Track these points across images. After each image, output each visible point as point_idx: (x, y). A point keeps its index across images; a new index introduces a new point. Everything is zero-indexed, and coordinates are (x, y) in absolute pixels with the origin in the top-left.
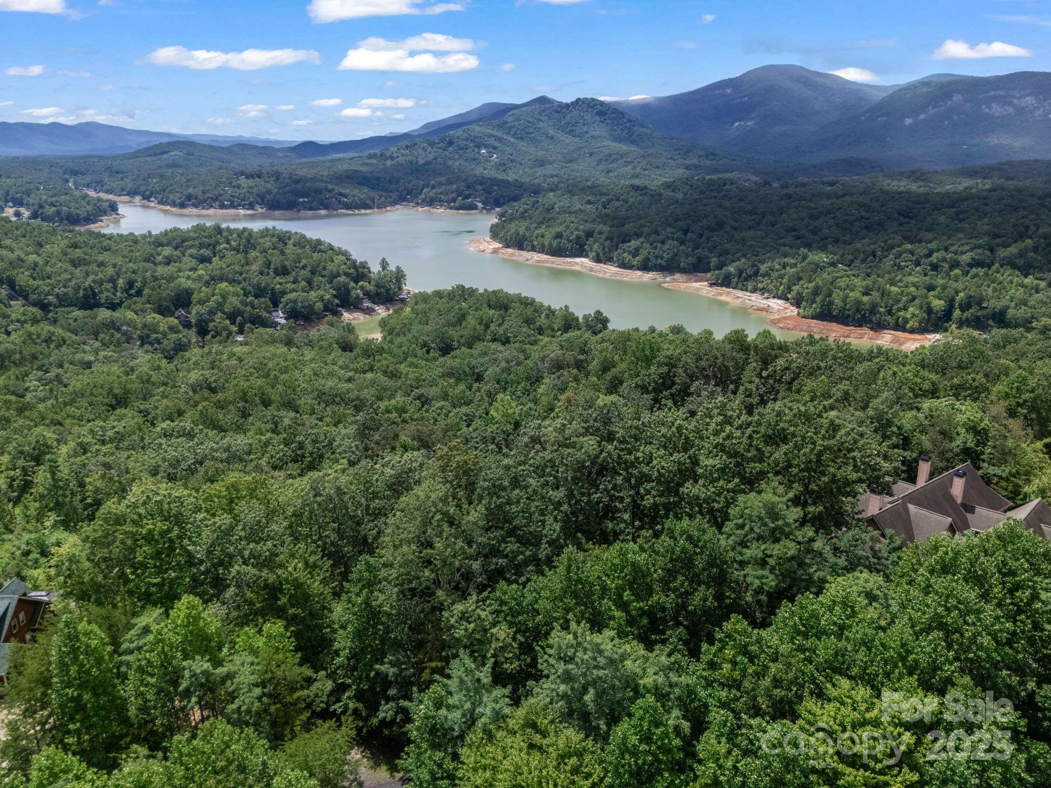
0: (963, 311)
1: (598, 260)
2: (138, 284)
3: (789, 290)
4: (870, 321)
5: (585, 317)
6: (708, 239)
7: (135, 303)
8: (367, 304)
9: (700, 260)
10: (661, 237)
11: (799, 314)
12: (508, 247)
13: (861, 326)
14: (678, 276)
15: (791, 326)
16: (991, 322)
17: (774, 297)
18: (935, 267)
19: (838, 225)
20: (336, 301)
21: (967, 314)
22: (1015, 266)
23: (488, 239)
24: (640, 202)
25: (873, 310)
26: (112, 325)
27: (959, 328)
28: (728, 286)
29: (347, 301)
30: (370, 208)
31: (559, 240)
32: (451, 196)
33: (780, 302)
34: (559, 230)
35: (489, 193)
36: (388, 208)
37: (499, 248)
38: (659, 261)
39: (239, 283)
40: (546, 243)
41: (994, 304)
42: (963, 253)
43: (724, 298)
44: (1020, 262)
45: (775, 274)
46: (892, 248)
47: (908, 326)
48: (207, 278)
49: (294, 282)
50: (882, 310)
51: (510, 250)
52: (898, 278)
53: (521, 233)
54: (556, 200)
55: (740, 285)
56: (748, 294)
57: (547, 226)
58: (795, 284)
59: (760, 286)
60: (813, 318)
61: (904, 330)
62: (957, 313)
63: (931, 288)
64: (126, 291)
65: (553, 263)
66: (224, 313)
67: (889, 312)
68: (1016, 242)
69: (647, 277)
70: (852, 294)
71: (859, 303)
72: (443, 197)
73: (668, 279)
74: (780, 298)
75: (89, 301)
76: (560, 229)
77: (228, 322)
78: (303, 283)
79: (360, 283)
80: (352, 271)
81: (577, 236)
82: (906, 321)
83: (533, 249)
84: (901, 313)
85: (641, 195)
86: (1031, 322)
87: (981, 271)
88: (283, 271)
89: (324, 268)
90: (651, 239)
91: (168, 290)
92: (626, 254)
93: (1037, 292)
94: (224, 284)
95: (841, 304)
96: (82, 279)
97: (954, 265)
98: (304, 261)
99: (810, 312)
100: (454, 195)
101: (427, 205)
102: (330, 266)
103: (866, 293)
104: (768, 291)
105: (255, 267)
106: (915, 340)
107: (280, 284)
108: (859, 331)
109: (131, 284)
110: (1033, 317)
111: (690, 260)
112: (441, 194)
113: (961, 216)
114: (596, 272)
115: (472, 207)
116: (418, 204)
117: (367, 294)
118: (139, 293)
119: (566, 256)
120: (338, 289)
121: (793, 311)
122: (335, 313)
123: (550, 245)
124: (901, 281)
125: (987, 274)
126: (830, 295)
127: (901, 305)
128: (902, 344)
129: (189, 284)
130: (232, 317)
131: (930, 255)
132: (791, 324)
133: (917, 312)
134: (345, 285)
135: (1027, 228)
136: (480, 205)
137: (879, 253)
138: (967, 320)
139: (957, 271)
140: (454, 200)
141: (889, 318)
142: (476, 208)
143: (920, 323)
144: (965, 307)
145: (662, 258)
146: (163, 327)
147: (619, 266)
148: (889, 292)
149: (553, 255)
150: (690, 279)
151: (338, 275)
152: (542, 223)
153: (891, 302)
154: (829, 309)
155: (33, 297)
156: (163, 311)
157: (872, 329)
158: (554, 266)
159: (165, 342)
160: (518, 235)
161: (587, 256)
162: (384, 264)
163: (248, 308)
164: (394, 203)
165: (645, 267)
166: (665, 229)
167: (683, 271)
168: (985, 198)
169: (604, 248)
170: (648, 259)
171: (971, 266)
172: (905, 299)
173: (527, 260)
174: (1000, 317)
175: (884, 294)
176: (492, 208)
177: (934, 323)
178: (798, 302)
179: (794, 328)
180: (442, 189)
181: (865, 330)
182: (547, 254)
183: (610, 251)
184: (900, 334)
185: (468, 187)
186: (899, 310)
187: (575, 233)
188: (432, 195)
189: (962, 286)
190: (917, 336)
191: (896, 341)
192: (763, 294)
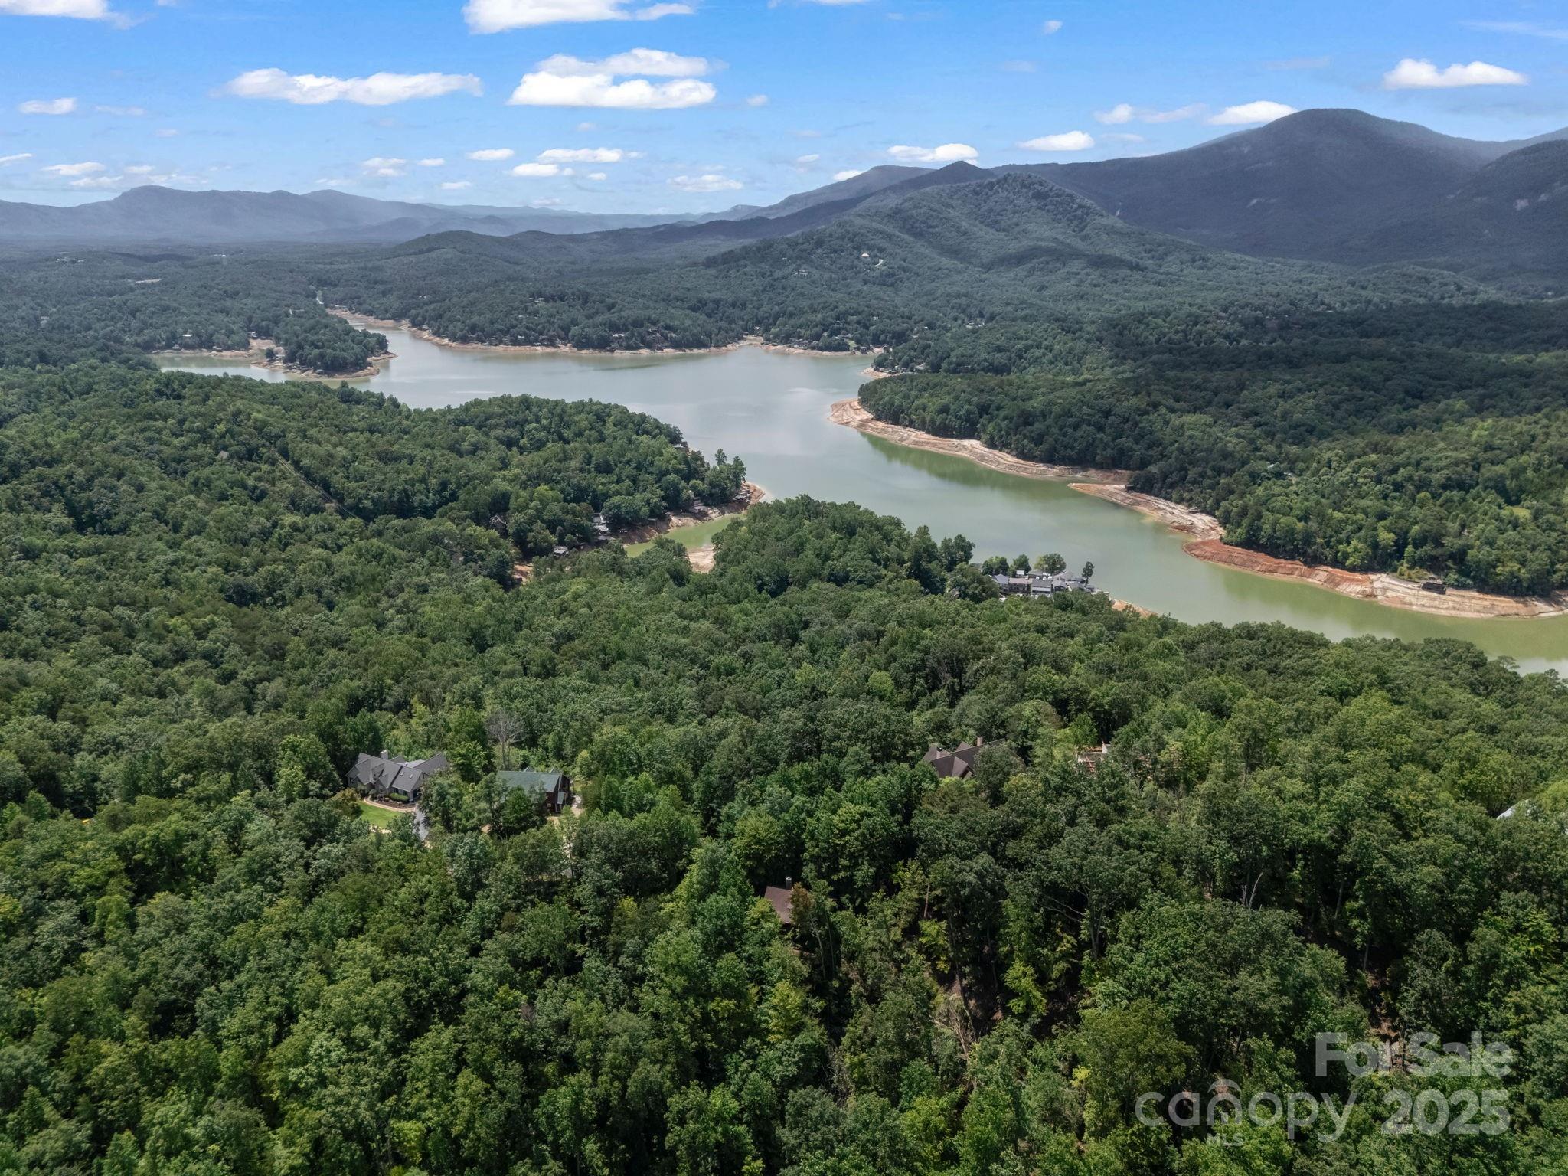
0: (1416, 547)
1: (991, 444)
2: (453, 486)
3: (1217, 503)
4: (1304, 554)
5: (946, 543)
6: (1136, 425)
7: (451, 509)
8: (698, 507)
9: (1122, 452)
10: (1073, 420)
11: (1224, 537)
12: (879, 419)
13: (1293, 558)
14: (1092, 473)
15: (1208, 554)
16: (1450, 563)
17: (1202, 512)
18: (1398, 487)
20: (664, 504)
21: (1421, 552)
22: (1503, 492)
23: (856, 404)
25: (1308, 539)
26: (435, 539)
27: (1410, 568)
28: (1149, 493)
29: (677, 504)
30: (706, 346)
31: (944, 415)
32: (815, 330)
33: (1208, 519)
34: (945, 401)
35: (865, 326)
36: (730, 346)
37: (867, 421)
38: (1069, 452)
39: (558, 482)
40: (928, 418)
41: (1456, 543)
42: (1438, 470)
43: (1140, 508)
44: (1510, 484)
46: (1351, 457)
47: (1348, 563)
48: (524, 478)
49: (618, 482)
50: (1319, 540)
51: (881, 424)
52: (1348, 501)
53: (897, 402)
54: (955, 345)
55: (1164, 493)
56: (1172, 505)
57: (931, 395)
58: (1224, 500)
59: (1186, 496)
60: (1237, 545)
61: (1343, 568)
62: (1410, 549)
63: (1383, 516)
64: (439, 492)
65: (935, 445)
66: (543, 521)
67: (1328, 544)
68: (1514, 455)
69: (1051, 472)
70: (1285, 519)
71: (1291, 531)
72: (803, 331)
73: (1079, 476)
74: (1207, 513)
75: (404, 508)
76: (946, 400)
77: (547, 532)
78: (628, 482)
79: (692, 482)
80: (683, 466)
81: (968, 410)
82: (1346, 556)
83: (911, 424)
84: (1341, 547)
85: (1073, 340)
86: (1495, 567)
87: (1456, 495)
88: (605, 468)
89: (652, 464)
90: (1061, 423)
91: (484, 494)
92: (1027, 441)
93: (1514, 528)
94: (542, 488)
95: (1271, 531)
96: (396, 479)
97: (1423, 485)
98: (629, 455)
99: (1235, 537)
100: (818, 329)
101: (781, 343)
102: (659, 462)
103: (1304, 518)
104: (1196, 504)
105: (574, 464)
106: (1353, 580)
107: (603, 484)
108: (1289, 564)
109: (444, 485)
110: (1498, 561)
111: (1109, 452)
112: (801, 327)
114: (988, 461)
115: (842, 347)
116: (768, 340)
117: (699, 494)
118: (454, 497)
119: (952, 437)
120: (666, 489)
121: (1218, 534)
122: (664, 519)
123: (933, 421)
124: (1349, 505)
125: (1461, 500)
126: (1259, 518)
127: (1343, 536)
128: (1337, 585)
129: (506, 487)
130: (552, 525)
131: (1395, 471)
132: (1212, 551)
133: (1360, 546)
134: (675, 485)
135: (1533, 438)
136: (852, 344)
137: (1334, 464)
138: (1421, 559)
139: (1423, 495)
140: (818, 337)
141: (1327, 551)
142: (845, 348)
143: (1363, 559)
144: (1419, 543)
145: (1072, 448)
146: (485, 541)
147: (1018, 456)
148: (1331, 519)
149: (935, 434)
150: (1106, 478)
151: (667, 473)
152: (925, 390)
153: (1329, 531)
154: (1257, 536)
155: (350, 501)
156: (480, 519)
157: (1305, 563)
158: (934, 449)
159: (489, 559)
160: (894, 405)
161: (979, 438)
162: (720, 457)
163: (570, 517)
164: (739, 338)
165: (1050, 459)
166: (1080, 409)
167: (1100, 466)
169: (1001, 430)
170: (1055, 449)
171: (1445, 487)
172: (1349, 528)
173: (902, 440)
174: (1459, 557)
175: (1323, 519)
176: (869, 349)
177: (1381, 560)
178: (1225, 521)
179: (1211, 558)
180: (802, 320)
181: (1298, 565)
182: (928, 432)
183: (1008, 434)
184: (1338, 572)
185: (838, 318)
186: (1340, 542)
187: (966, 407)
188: (787, 327)
189: (1422, 515)
190: (1358, 576)
191: (1331, 580)
192: (1190, 506)
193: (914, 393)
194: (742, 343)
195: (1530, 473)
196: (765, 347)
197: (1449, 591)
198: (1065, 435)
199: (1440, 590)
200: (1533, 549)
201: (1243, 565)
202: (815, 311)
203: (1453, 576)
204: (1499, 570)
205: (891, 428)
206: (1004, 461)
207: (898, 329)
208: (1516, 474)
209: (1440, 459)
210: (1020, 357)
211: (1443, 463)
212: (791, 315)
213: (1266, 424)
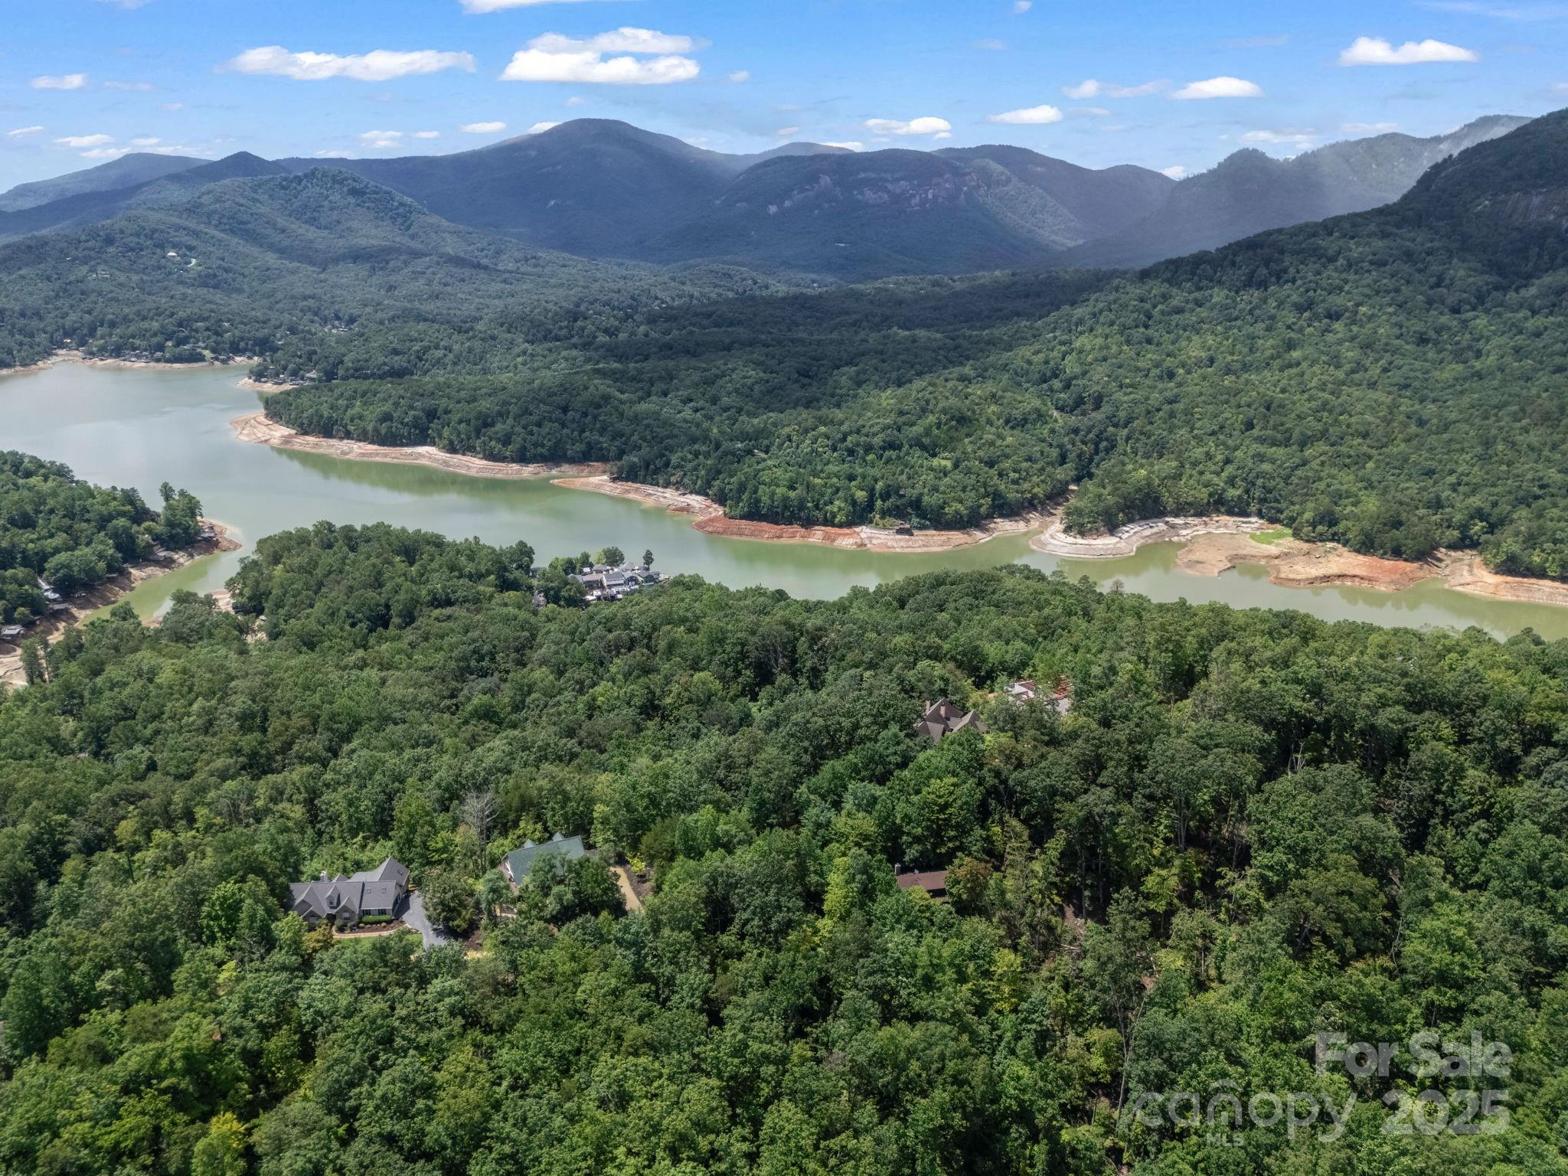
0: (884, 501)
1: (452, 449)
3: (709, 484)
4: (800, 518)
6: (595, 418)
8: (162, 554)
9: (590, 446)
10: (534, 418)
11: (725, 514)
12: (306, 433)
13: (791, 523)
14: (566, 467)
15: (722, 530)
16: (909, 510)
17: (691, 493)
18: (851, 452)
19: (737, 390)
20: (120, 555)
21: (888, 504)
22: (923, 448)
23: (262, 419)
24: (470, 350)
25: (802, 507)
27: (882, 518)
28: (634, 481)
29: (132, 553)
30: (8, 366)
31: (388, 423)
32: (155, 340)
33: (700, 498)
34: (385, 408)
35: (217, 333)
36: (40, 363)
37: (290, 436)
38: (540, 450)
40: (370, 428)
41: (910, 493)
42: (875, 435)
43: (631, 496)
44: (926, 441)
45: (690, 466)
46: (806, 431)
47: (837, 520)
49: (50, 537)
50: (809, 505)
51: (311, 439)
52: (819, 468)
53: (326, 414)
54: (343, 350)
55: (649, 478)
56: (662, 489)
57: (365, 404)
58: (714, 479)
59: (673, 479)
60: (742, 518)
61: (833, 525)
62: (879, 503)
63: (851, 478)
65: (386, 455)
67: (817, 507)
68: (920, 418)
69: (528, 472)
70: (778, 491)
71: (786, 499)
72: (137, 342)
73: (554, 472)
74: (698, 493)
76: (387, 407)
78: (63, 535)
79: (145, 525)
81: (415, 417)
82: (834, 516)
83: (348, 435)
84: (828, 507)
85: (469, 339)
86: (943, 508)
87: (893, 454)
88: (25, 521)
89: (85, 509)
90: (523, 422)
92: (493, 443)
93: (945, 475)
95: (769, 502)
97: (869, 449)
99: (738, 512)
100: (159, 339)
101: (111, 356)
102: (94, 506)
103: (792, 488)
104: (685, 487)
106: (845, 535)
107: (32, 541)
108: (790, 529)
110: (944, 503)
111: (579, 447)
112: (133, 337)
113: (862, 377)
114: (453, 466)
115: (195, 358)
116: (92, 354)
117: (157, 538)
119: (402, 445)
120: (117, 537)
121: (718, 511)
122: (123, 573)
123: (376, 430)
124: (822, 471)
125: (899, 458)
126: (755, 492)
127: (826, 498)
128: (834, 540)
131: (844, 439)
132: (719, 526)
133: (843, 505)
134: (126, 530)
135: (928, 402)
136: (207, 353)
137: (794, 438)
138: (888, 509)
139: (870, 457)
140: (161, 348)
141: (817, 513)
142: (201, 358)
143: (847, 516)
144: (885, 497)
145: (543, 446)
147: (486, 458)
148: (814, 486)
149: (382, 444)
150: (585, 473)
151: (111, 517)
152: (354, 398)
153: (817, 495)
154: (757, 508)
157: (802, 526)
158: (388, 460)
160: (322, 417)
161: (433, 444)
162: (167, 492)
164: (48, 353)
165: (522, 458)
166: (538, 407)
167: (572, 461)
168: (882, 352)
169: (459, 434)
170: (525, 448)
171: (883, 449)
172: (829, 491)
173: (344, 453)
174: (916, 504)
175: (809, 487)
176: (229, 358)
177: (860, 515)
178: (721, 499)
179: (724, 532)
180: (132, 329)
181: (796, 528)
182: (372, 442)
183: (469, 439)
184: (829, 529)
185: (180, 325)
186: (826, 504)
187: (412, 413)
188: (115, 338)
189: (879, 472)
190: (846, 531)
191: (827, 537)
192: (677, 489)
193: (342, 402)
194: (54, 359)
195: (936, 432)
196: (88, 363)
197: (916, 532)
198: (532, 433)
199: (908, 532)
200: (964, 490)
201: (752, 535)
202: (144, 318)
203: (915, 520)
204: (947, 510)
205: (324, 442)
206: (474, 465)
207: (259, 335)
208: (928, 432)
209: (872, 426)
210: (421, 360)
211: (876, 429)
212: (113, 324)
213: (702, 409)
